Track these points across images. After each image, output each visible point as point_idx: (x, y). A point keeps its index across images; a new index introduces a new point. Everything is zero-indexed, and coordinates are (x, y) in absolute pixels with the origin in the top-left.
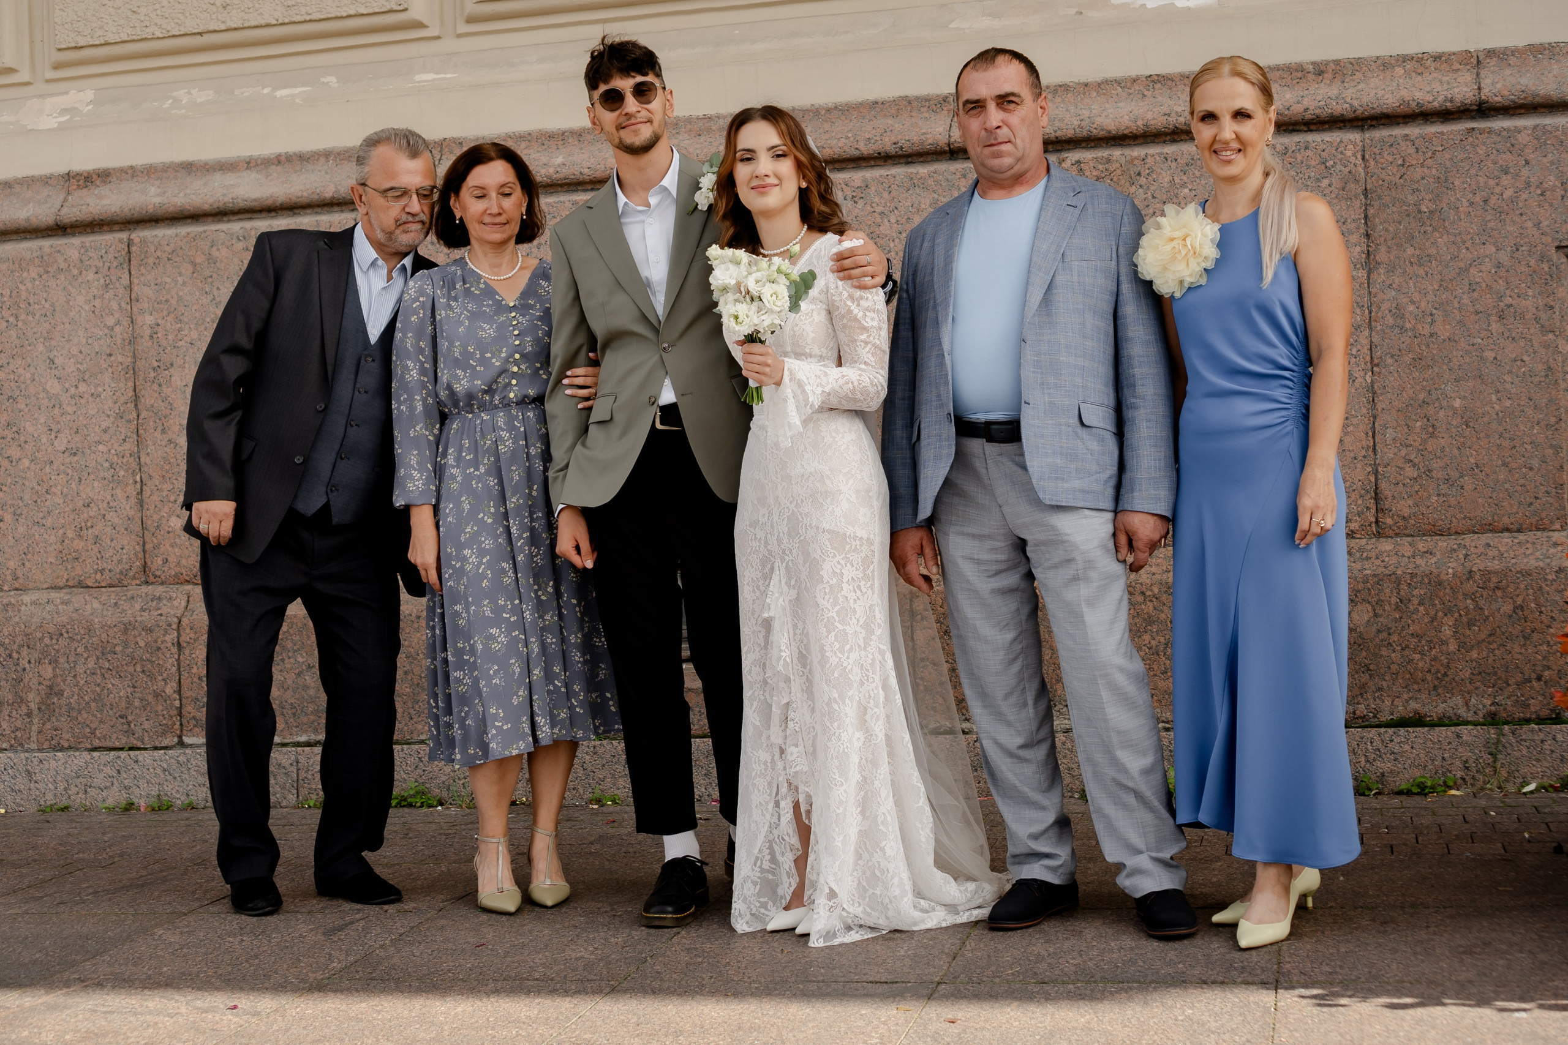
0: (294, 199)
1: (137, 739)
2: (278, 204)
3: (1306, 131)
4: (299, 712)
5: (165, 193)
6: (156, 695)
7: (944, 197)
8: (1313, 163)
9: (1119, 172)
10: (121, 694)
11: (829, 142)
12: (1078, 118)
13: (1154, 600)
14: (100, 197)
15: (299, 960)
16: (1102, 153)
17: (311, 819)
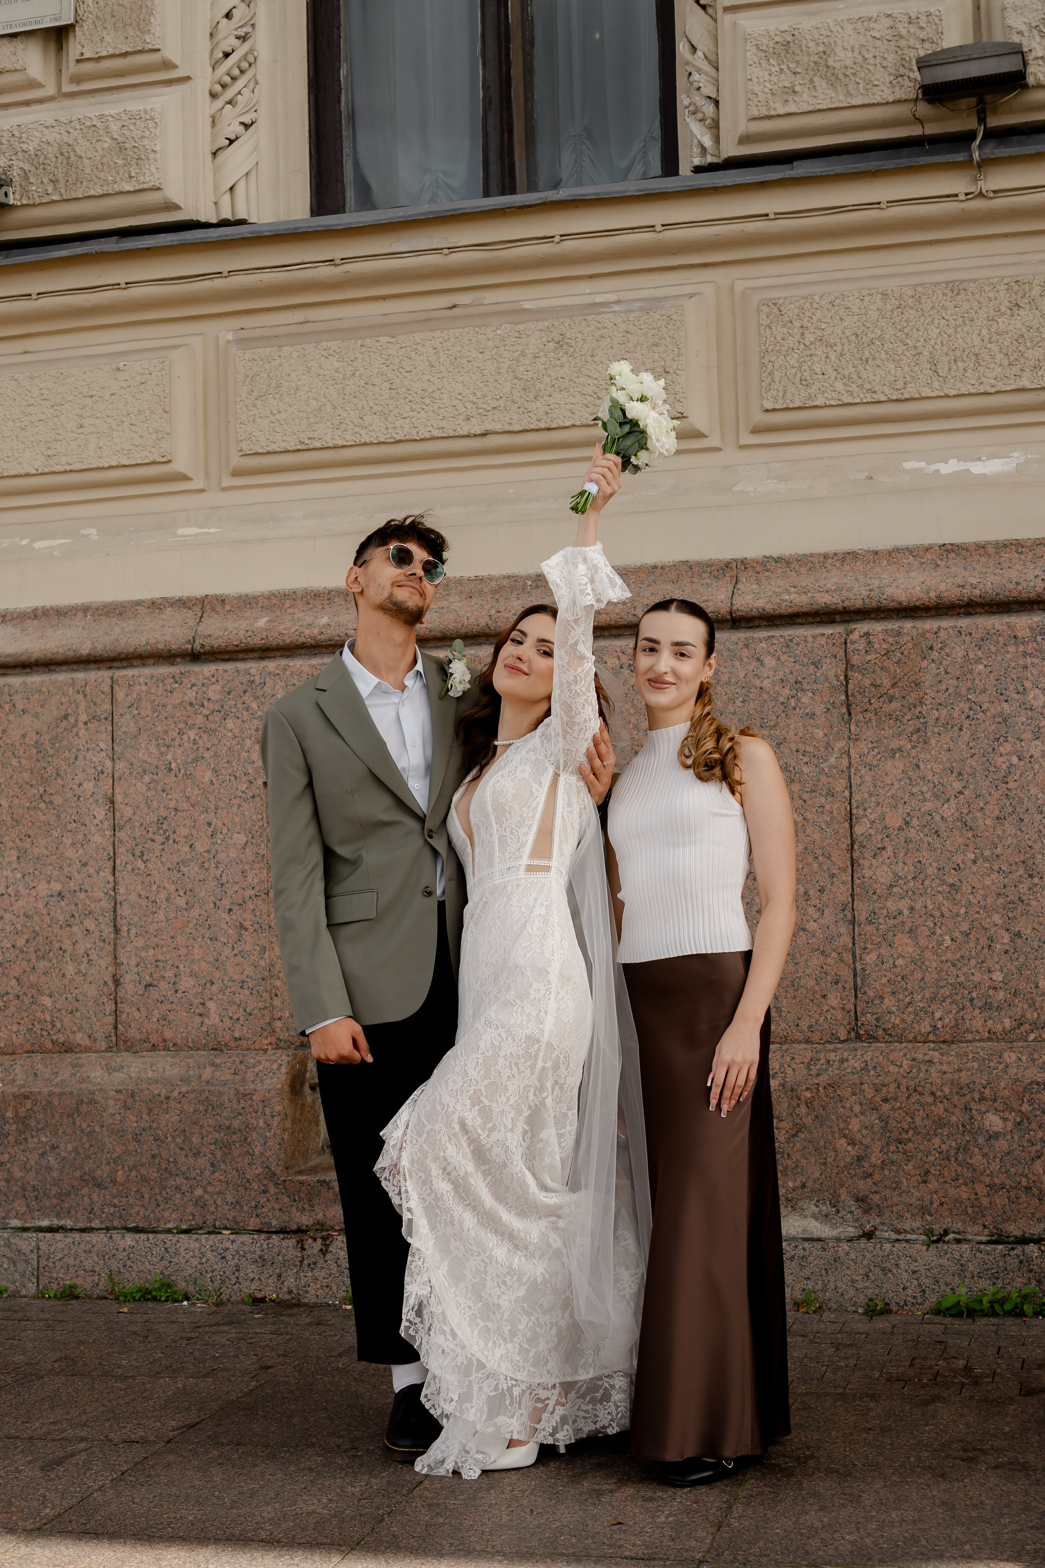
0: (49, 656)
2: (32, 660)
4: (41, 1194)
9: (910, 645)
12: (868, 588)
15: (10, 1503)
16: (893, 625)
17: (50, 1313)
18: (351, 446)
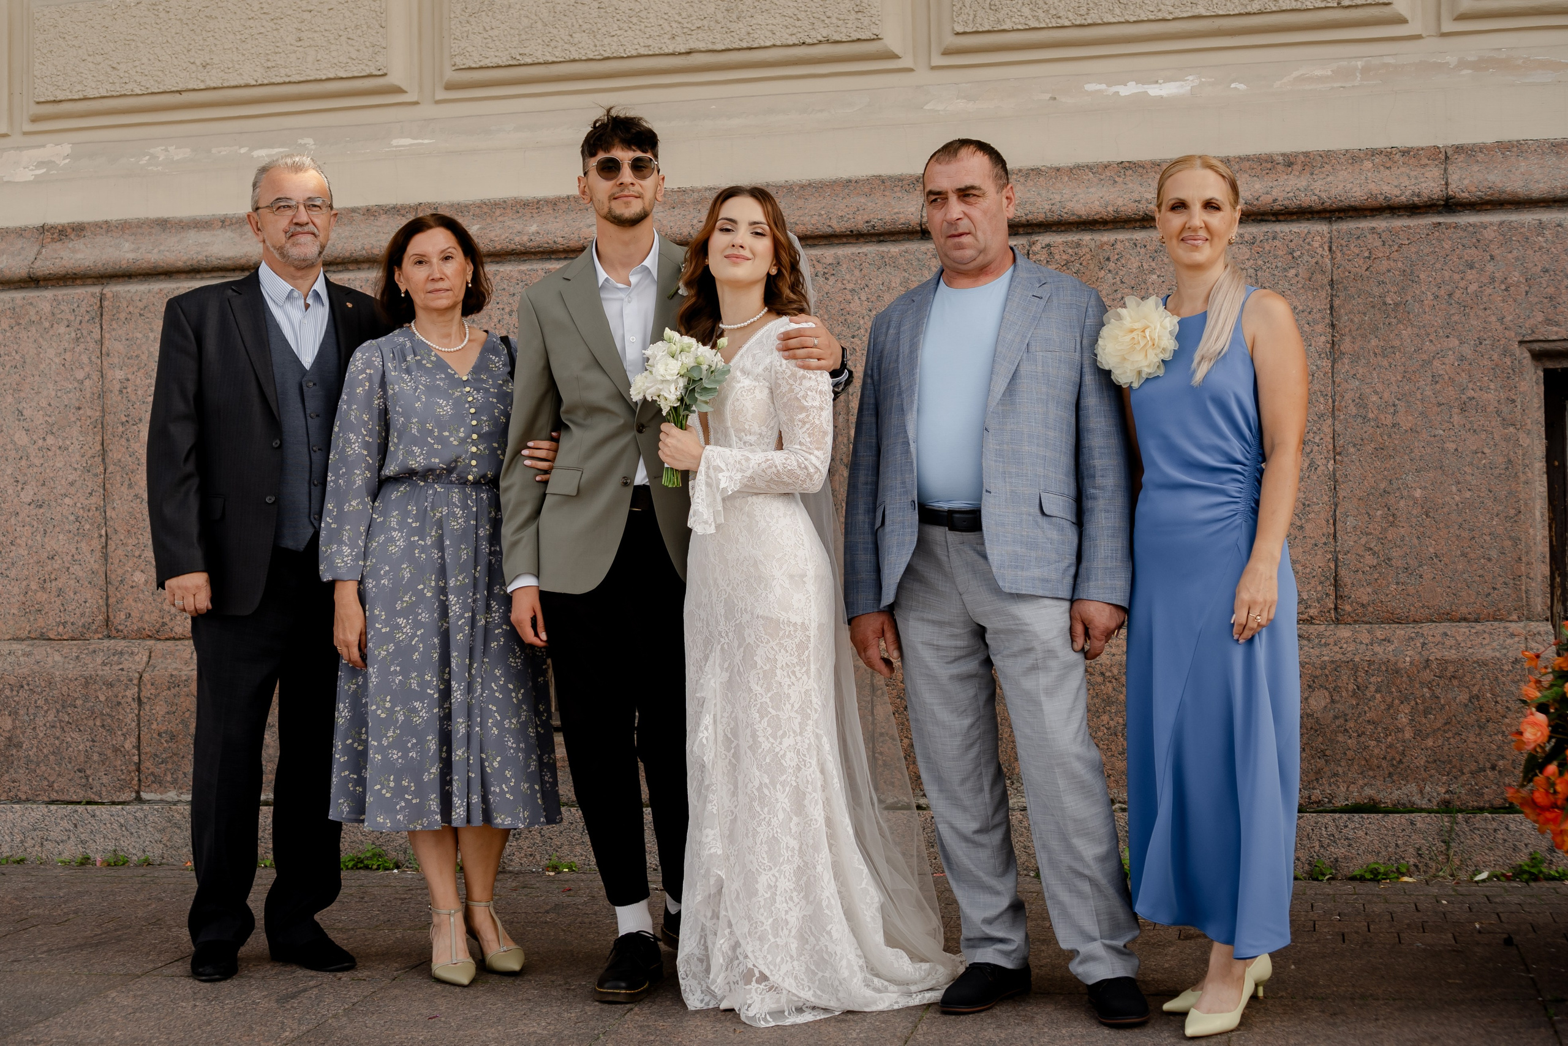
1: (95, 793)
3: (1274, 221)
5: (138, 248)
6: (116, 750)
7: (915, 276)
8: (1280, 253)
9: (1088, 256)
10: (80, 748)
11: (802, 218)
12: (1049, 202)
13: (1114, 681)
14: (74, 251)
15: (251, 1028)
16: (1072, 237)
17: (267, 879)
18: (560, 62)
